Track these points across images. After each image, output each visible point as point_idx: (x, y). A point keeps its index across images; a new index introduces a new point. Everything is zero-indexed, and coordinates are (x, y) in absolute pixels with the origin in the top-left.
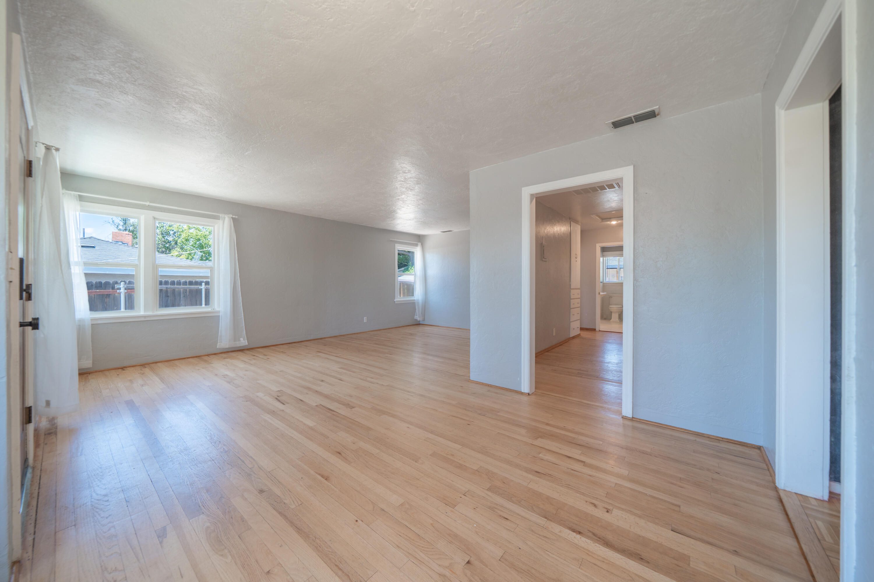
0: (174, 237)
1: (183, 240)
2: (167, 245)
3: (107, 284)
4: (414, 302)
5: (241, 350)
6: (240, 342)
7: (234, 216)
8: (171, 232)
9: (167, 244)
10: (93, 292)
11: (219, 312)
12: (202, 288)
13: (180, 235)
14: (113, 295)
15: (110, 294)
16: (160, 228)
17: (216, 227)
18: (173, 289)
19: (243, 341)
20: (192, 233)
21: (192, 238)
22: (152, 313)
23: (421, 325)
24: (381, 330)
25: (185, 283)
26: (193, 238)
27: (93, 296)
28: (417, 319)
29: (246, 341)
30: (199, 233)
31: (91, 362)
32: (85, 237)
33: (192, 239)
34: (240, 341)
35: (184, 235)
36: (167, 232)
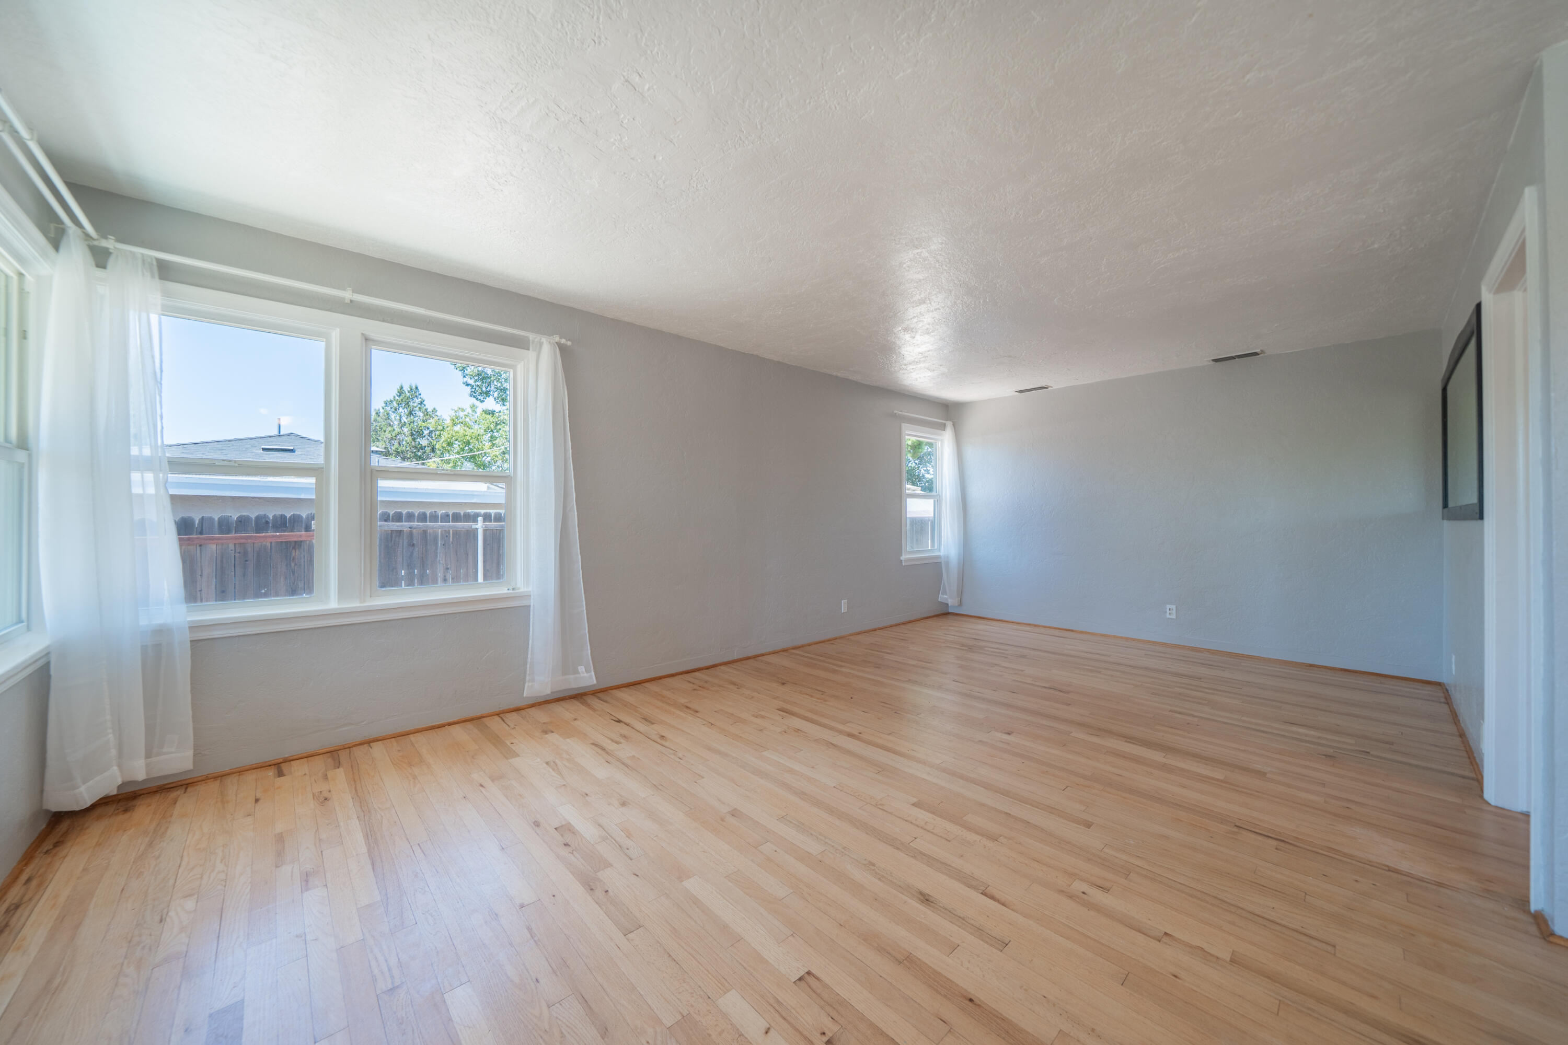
0: (430, 439)
1: (444, 445)
2: (419, 454)
3: (295, 519)
4: (939, 561)
5: (579, 696)
6: (578, 675)
7: (563, 341)
8: (426, 432)
9: (419, 451)
10: (269, 537)
11: (528, 596)
12: (477, 526)
13: (440, 435)
14: (308, 542)
15: (301, 541)
16: (410, 425)
17: (520, 368)
18: (423, 531)
19: (585, 674)
20: (458, 432)
21: (456, 440)
22: (358, 605)
23: (950, 617)
24: (875, 630)
25: (445, 518)
26: (459, 439)
27: (269, 545)
28: (946, 602)
29: (593, 673)
30: (469, 432)
31: (190, 753)
32: (282, 433)
33: (457, 442)
34: (579, 673)
35: (445, 436)
36: (419, 431)
